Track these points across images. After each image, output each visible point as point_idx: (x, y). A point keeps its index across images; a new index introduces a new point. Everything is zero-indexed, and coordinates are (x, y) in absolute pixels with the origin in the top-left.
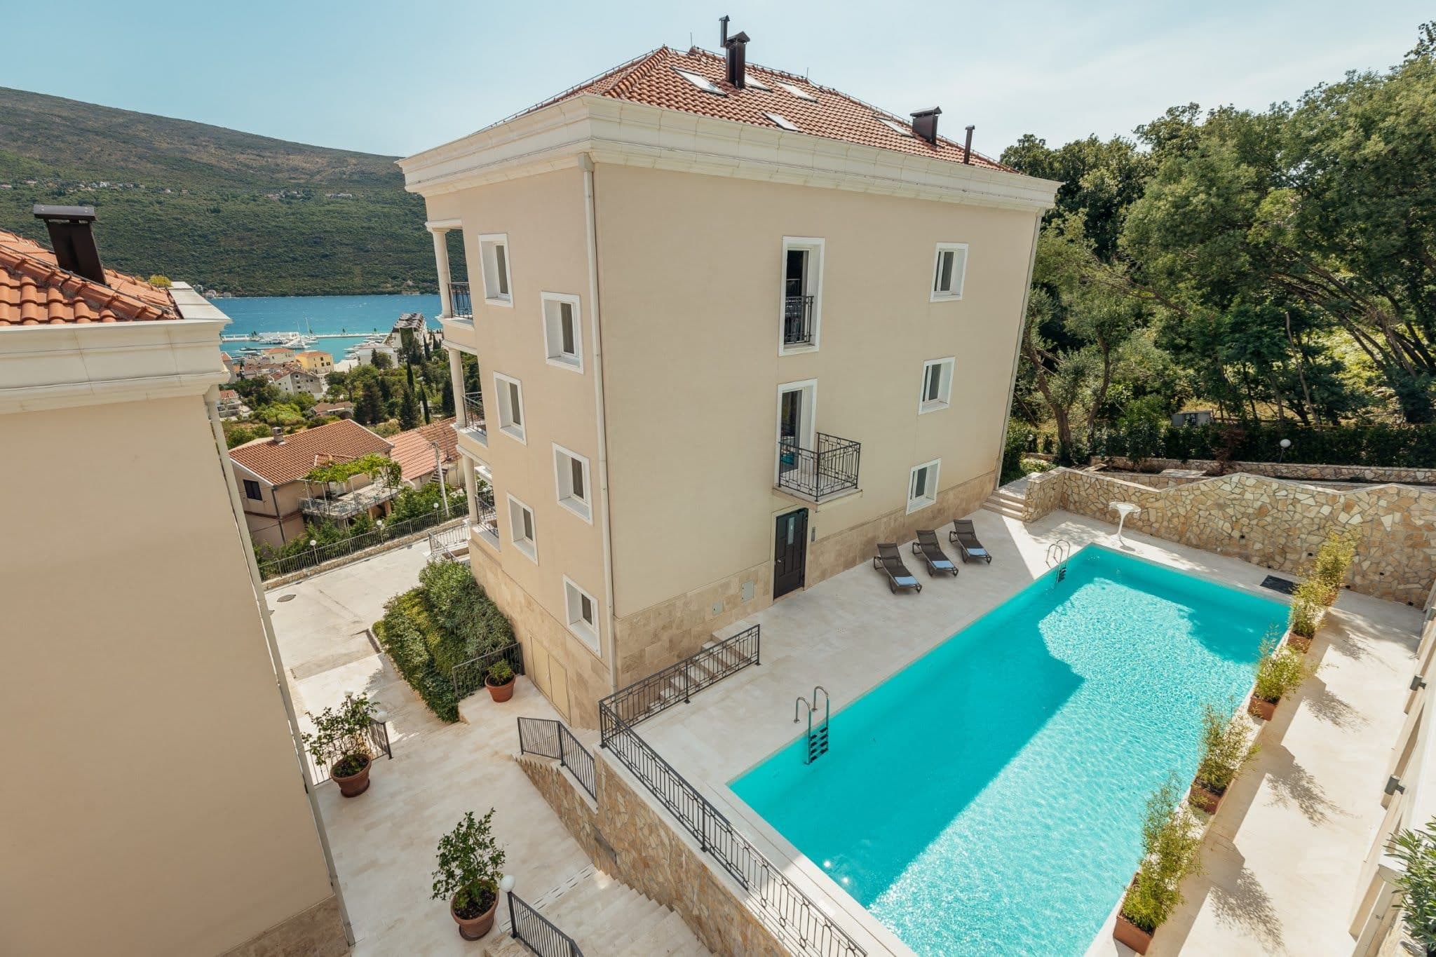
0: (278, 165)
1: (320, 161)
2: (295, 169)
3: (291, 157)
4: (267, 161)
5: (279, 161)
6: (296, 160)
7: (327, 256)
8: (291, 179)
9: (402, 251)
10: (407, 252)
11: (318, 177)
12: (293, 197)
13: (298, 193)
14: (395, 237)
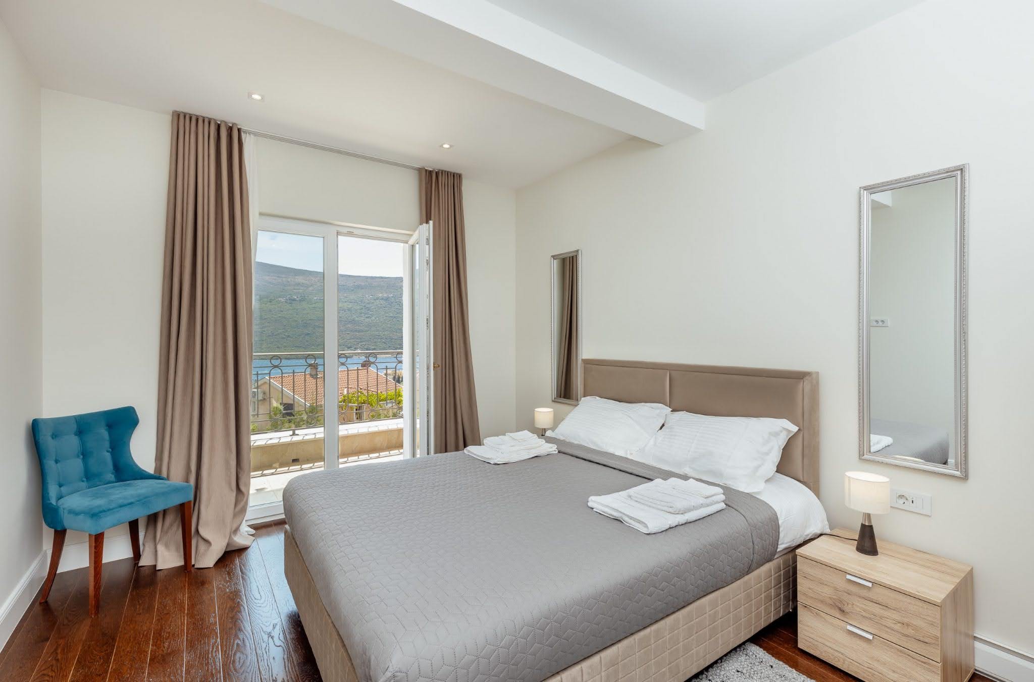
0: (289, 282)
1: (314, 279)
2: (298, 284)
3: (297, 277)
4: (282, 280)
5: (289, 280)
6: (300, 279)
7: (309, 334)
8: (294, 289)
9: (356, 331)
10: (359, 331)
11: (311, 288)
12: (294, 300)
13: (297, 298)
14: (353, 322)
